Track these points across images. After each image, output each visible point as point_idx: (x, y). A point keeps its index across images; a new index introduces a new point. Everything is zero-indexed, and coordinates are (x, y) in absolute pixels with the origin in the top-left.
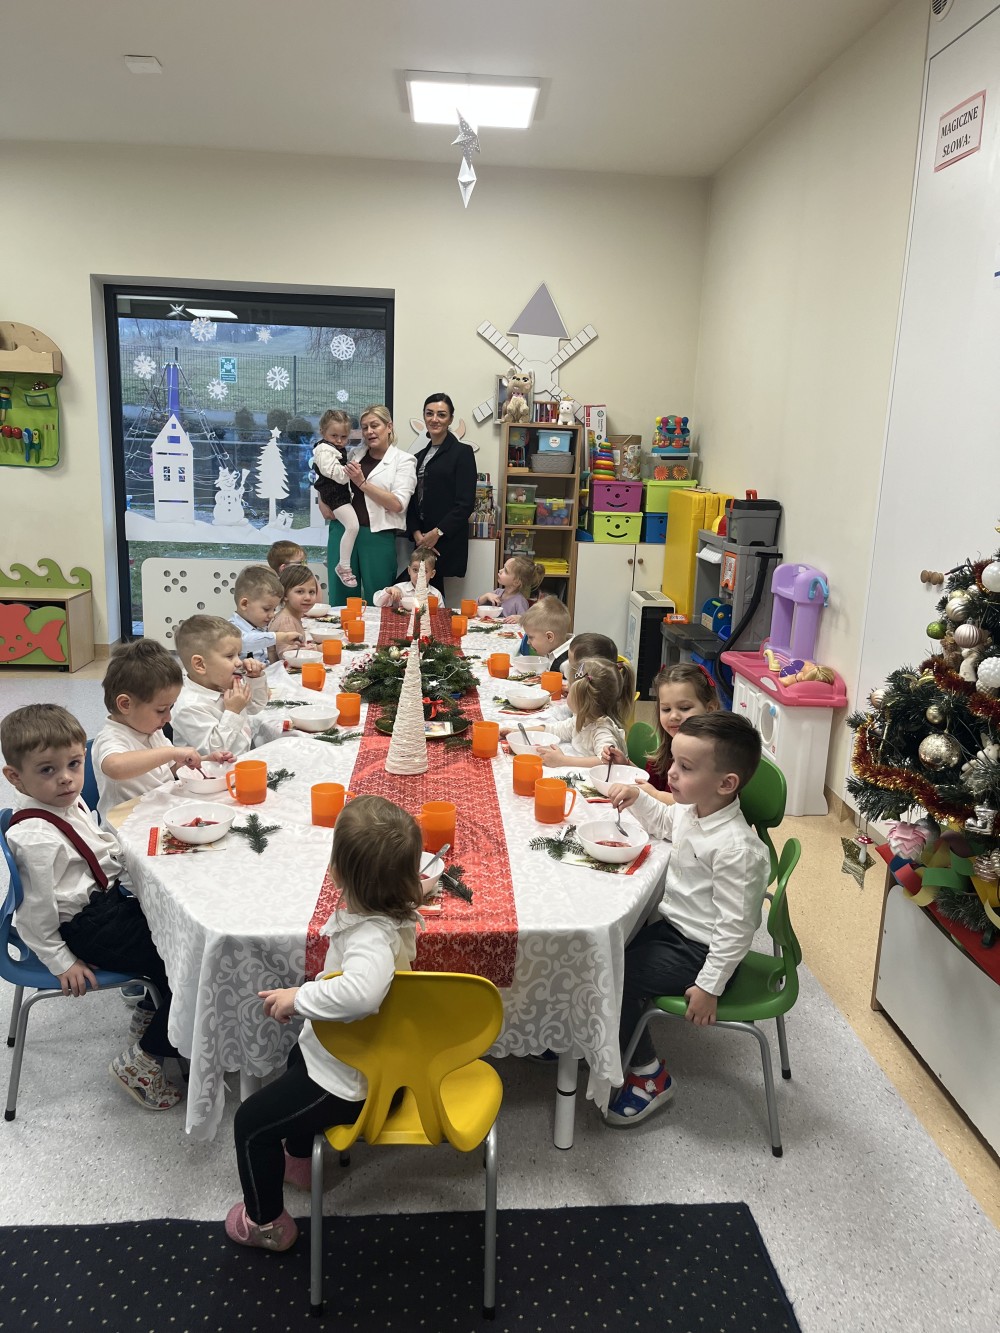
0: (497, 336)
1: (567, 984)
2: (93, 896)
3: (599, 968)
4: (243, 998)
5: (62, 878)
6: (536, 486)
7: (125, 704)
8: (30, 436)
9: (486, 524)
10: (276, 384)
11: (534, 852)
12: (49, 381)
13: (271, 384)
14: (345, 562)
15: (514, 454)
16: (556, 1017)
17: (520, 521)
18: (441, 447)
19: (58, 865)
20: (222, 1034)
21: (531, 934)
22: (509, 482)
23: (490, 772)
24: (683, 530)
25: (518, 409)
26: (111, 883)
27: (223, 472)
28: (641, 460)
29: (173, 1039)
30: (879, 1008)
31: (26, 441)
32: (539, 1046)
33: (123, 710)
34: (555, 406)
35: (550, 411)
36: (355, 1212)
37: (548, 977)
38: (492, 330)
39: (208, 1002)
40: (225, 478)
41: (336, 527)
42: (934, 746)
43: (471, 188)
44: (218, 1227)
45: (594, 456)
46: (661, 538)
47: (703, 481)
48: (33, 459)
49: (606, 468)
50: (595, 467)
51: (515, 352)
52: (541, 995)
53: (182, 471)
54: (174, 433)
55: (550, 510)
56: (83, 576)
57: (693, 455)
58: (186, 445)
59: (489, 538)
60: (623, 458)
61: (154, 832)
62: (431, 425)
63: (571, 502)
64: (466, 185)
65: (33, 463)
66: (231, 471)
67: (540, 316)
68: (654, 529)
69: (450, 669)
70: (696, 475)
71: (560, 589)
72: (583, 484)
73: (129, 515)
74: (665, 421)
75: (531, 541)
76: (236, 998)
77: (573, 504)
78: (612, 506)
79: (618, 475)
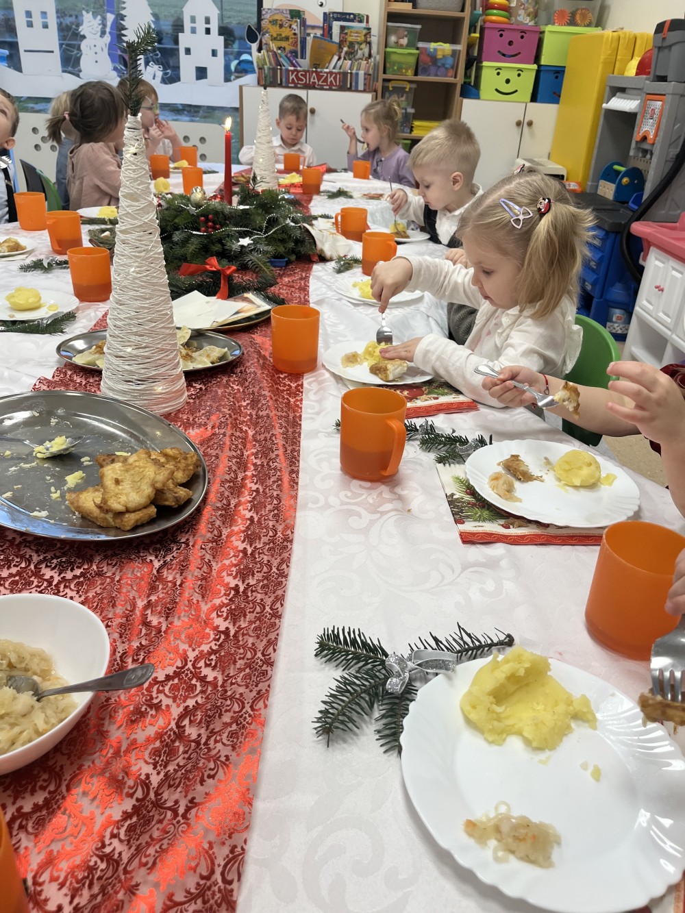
6: (419, 27)
9: (361, 73)
17: (400, 71)
22: (388, 21)
27: (87, 16)
28: (538, 6)
40: (90, 25)
46: (555, 97)
49: (501, 6)
50: (488, 7)
53: (44, 15)
55: (433, 58)
59: (364, 91)
63: (458, 47)
66: (95, 17)
68: (548, 86)
69: (273, 222)
72: (472, 28)
75: (411, 96)
77: (460, 51)
78: (504, 55)
79: (513, 19)
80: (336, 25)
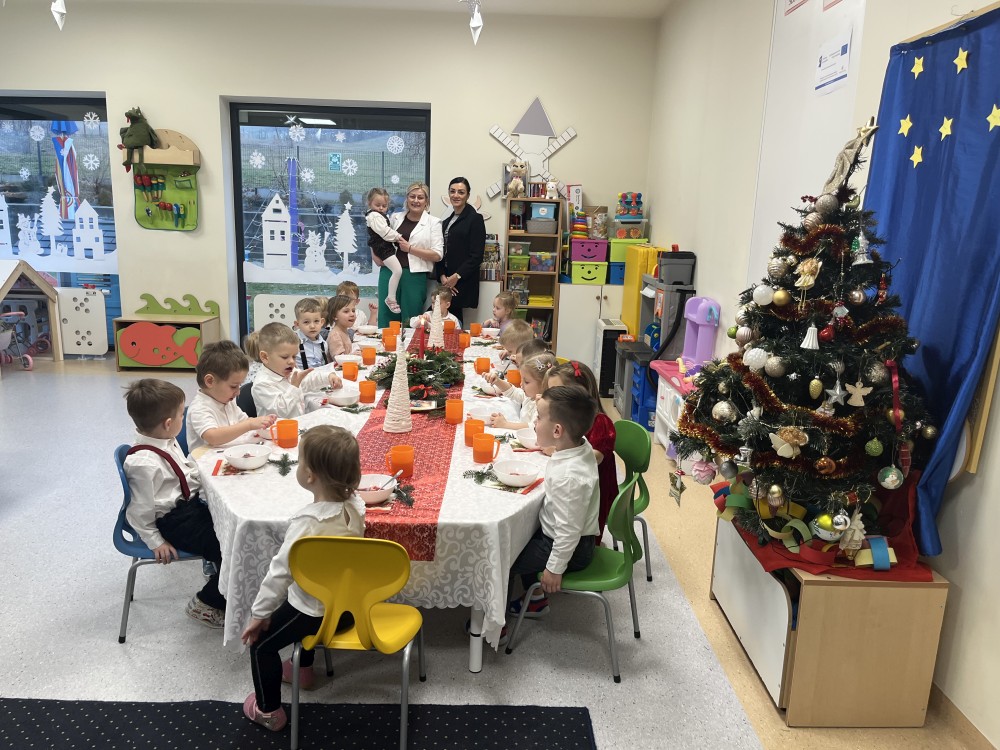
0: (504, 135)
1: (471, 560)
2: (179, 502)
3: (490, 548)
4: (260, 561)
5: (160, 490)
6: (529, 243)
7: (210, 381)
8: (178, 209)
9: (493, 270)
10: (348, 171)
11: (466, 480)
12: (190, 171)
13: (345, 171)
14: (392, 296)
15: (513, 220)
16: (465, 582)
17: (518, 268)
18: (460, 215)
19: (157, 481)
20: (248, 584)
21: (446, 526)
23: (454, 432)
24: (633, 274)
25: (516, 188)
26: (192, 495)
27: (312, 234)
28: (607, 226)
29: (221, 590)
30: (714, 598)
31: (175, 212)
32: (454, 602)
33: (208, 385)
34: (544, 185)
35: (539, 189)
36: (331, 702)
37: (458, 554)
38: (500, 131)
39: (238, 562)
40: (313, 239)
41: (386, 272)
42: (722, 408)
43: (479, 31)
44: (240, 706)
45: (573, 221)
46: (620, 281)
47: (652, 240)
48: (180, 225)
50: (573, 229)
51: (516, 147)
52: (454, 567)
53: (283, 233)
54: (277, 207)
55: (540, 260)
56: (214, 307)
57: (645, 220)
58: (286, 215)
59: (496, 280)
60: (594, 223)
61: (219, 462)
62: (454, 200)
63: (555, 254)
64: (475, 29)
65: (180, 228)
66: (317, 234)
67: (535, 121)
68: (616, 274)
69: (443, 367)
70: (647, 235)
71: (547, 317)
72: (564, 242)
73: (246, 264)
74: (624, 196)
75: (527, 282)
76: (256, 561)
77: (556, 256)
78: (585, 257)
79: (590, 235)
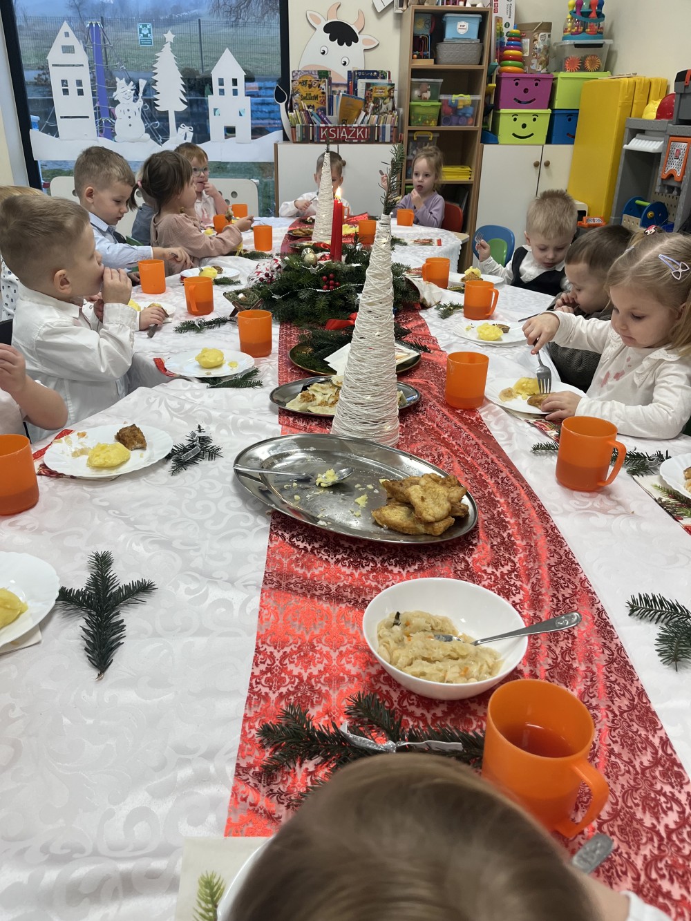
6: (441, 80)
9: (388, 126)
15: (418, 45)
17: (423, 122)
22: (412, 77)
27: (120, 83)
28: (551, 50)
40: (123, 90)
45: (501, 47)
46: (569, 138)
49: (515, 58)
50: (502, 58)
53: (79, 83)
54: (68, 42)
55: (455, 109)
57: (607, 42)
58: (81, 56)
59: (390, 142)
60: (532, 47)
63: (477, 98)
66: (128, 82)
68: (563, 128)
70: (608, 67)
71: (463, 195)
72: (489, 79)
73: (35, 134)
74: (578, 4)
77: (479, 101)
78: (520, 102)
79: (527, 67)
80: (361, 84)
